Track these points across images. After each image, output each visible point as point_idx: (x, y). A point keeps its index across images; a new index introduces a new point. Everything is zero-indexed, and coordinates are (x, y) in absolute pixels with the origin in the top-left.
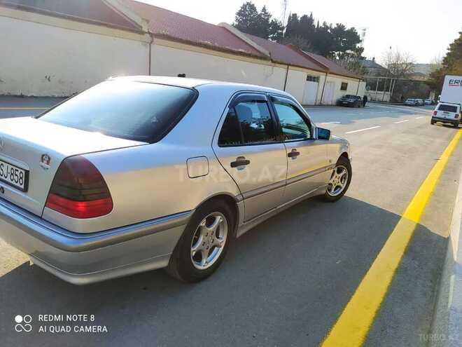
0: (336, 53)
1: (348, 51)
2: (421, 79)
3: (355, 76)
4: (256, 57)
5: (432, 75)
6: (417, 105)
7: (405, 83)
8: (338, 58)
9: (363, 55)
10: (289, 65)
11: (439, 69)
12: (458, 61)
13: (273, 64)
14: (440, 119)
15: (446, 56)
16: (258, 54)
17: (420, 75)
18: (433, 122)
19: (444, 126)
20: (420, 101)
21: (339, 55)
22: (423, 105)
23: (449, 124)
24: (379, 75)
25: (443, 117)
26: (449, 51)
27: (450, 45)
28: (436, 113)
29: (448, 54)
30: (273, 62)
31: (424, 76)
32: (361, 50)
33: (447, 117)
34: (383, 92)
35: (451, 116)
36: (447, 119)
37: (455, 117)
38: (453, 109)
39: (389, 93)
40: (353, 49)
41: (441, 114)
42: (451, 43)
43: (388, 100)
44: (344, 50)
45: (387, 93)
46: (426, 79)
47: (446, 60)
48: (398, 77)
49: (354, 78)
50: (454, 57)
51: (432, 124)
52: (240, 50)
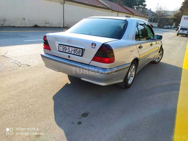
0: (135, 7)
1: (140, 6)
2: (170, 17)
3: (144, 16)
4: (106, 9)
5: (175, 16)
6: (168, 28)
7: (163, 19)
8: (136, 9)
9: (146, 7)
10: (118, 12)
11: (178, 13)
12: (186, 9)
13: (112, 11)
14: (181, 34)
15: (181, 7)
16: (106, 7)
17: (169, 15)
18: (178, 35)
19: (182, 36)
20: (170, 27)
21: (136, 7)
22: (171, 28)
23: (184, 36)
24: (153, 16)
25: (182, 32)
26: (182, 5)
27: (183, 3)
28: (179, 31)
29: (182, 6)
30: (112, 10)
31: (171, 16)
32: (145, 5)
33: (184, 33)
34: (155, 23)
35: (185, 32)
36: (184, 34)
37: (187, 33)
38: (186, 29)
39: (157, 23)
40: (142, 5)
41: (181, 32)
42: (183, 2)
43: (157, 26)
44: (138, 5)
45: (156, 23)
46: (172, 17)
47: (181, 9)
48: (161, 16)
49: (144, 17)
50: (184, 7)
51: (177, 35)
52: (99, 6)
